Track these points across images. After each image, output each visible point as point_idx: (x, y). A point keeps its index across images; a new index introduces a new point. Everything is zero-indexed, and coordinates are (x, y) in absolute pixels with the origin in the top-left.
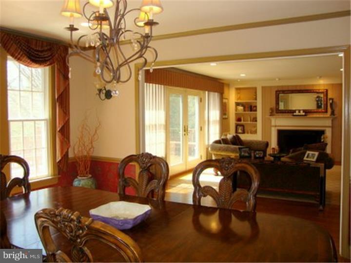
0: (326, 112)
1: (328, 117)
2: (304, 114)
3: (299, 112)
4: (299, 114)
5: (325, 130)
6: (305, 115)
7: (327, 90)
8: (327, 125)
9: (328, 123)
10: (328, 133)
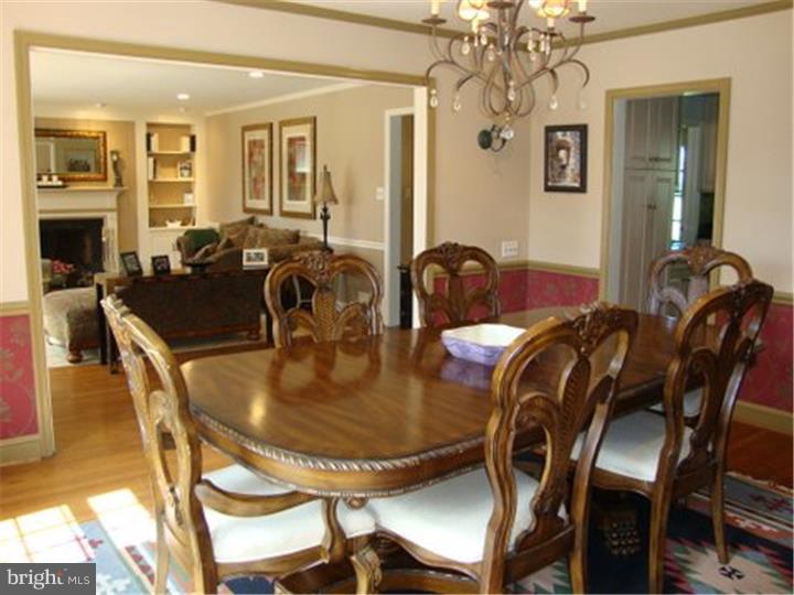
0: (105, 179)
1: (109, 191)
2: (60, 183)
3: (50, 179)
4: (50, 183)
5: (105, 216)
6: (64, 187)
7: (105, 134)
8: (108, 206)
9: (110, 201)
10: (111, 223)
